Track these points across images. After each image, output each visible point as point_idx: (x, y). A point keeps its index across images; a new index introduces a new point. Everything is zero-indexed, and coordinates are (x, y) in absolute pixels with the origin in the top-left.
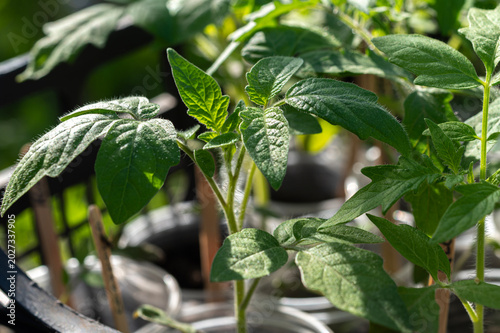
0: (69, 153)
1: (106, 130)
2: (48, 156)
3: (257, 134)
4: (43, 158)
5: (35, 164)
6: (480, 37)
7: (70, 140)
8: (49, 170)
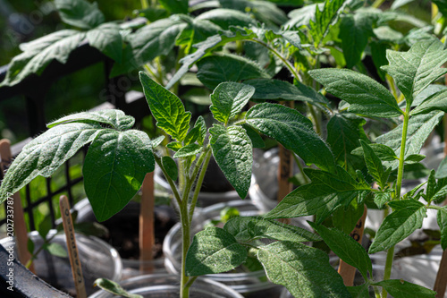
0: (61, 157)
1: (92, 139)
2: (41, 159)
3: (224, 148)
4: (37, 160)
5: (29, 164)
6: (400, 74)
7: (61, 146)
8: (42, 171)
